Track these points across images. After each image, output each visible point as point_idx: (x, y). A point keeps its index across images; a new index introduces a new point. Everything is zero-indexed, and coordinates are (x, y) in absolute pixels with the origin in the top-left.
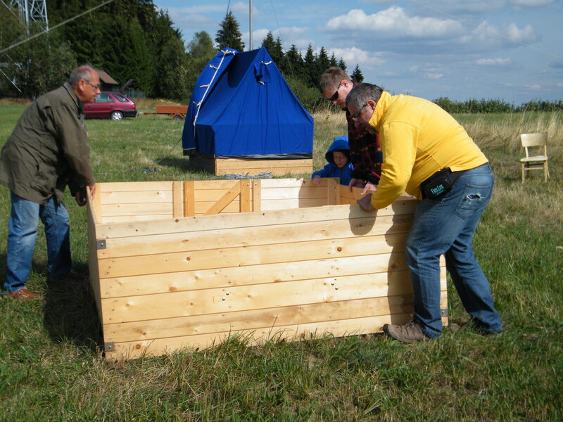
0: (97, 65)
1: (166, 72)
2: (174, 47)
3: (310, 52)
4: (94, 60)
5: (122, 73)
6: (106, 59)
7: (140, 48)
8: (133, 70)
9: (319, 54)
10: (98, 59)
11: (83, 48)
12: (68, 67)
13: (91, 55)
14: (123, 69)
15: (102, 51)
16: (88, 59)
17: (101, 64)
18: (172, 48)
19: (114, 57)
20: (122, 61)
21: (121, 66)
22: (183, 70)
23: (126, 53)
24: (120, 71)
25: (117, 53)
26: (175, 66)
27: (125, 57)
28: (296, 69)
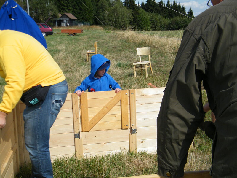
0: (70, 11)
1: (99, 14)
2: (103, 2)
3: (168, 2)
4: (69, 9)
5: (80, 14)
6: (74, 8)
7: (88, 3)
8: (85, 13)
9: (173, 3)
10: (70, 8)
11: (64, 4)
12: (53, 12)
13: (67, 7)
14: (81, 13)
15: (72, 5)
16: (66, 9)
17: (71, 11)
18: (102, 2)
19: (77, 7)
20: (80, 9)
21: (80, 11)
22: (107, 12)
23: (82, 6)
24: (80, 13)
25: (78, 6)
26: (103, 10)
27: (82, 7)
28: (162, 10)
